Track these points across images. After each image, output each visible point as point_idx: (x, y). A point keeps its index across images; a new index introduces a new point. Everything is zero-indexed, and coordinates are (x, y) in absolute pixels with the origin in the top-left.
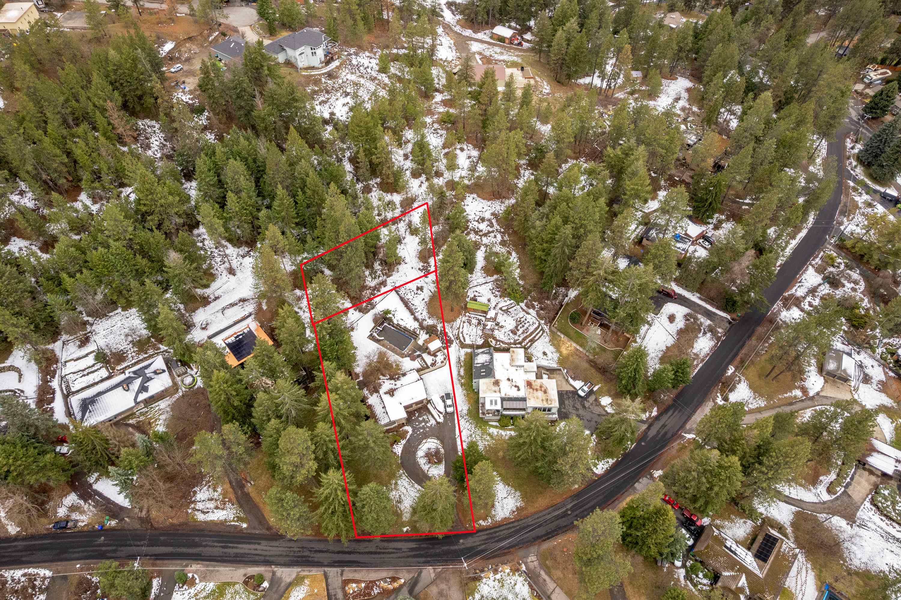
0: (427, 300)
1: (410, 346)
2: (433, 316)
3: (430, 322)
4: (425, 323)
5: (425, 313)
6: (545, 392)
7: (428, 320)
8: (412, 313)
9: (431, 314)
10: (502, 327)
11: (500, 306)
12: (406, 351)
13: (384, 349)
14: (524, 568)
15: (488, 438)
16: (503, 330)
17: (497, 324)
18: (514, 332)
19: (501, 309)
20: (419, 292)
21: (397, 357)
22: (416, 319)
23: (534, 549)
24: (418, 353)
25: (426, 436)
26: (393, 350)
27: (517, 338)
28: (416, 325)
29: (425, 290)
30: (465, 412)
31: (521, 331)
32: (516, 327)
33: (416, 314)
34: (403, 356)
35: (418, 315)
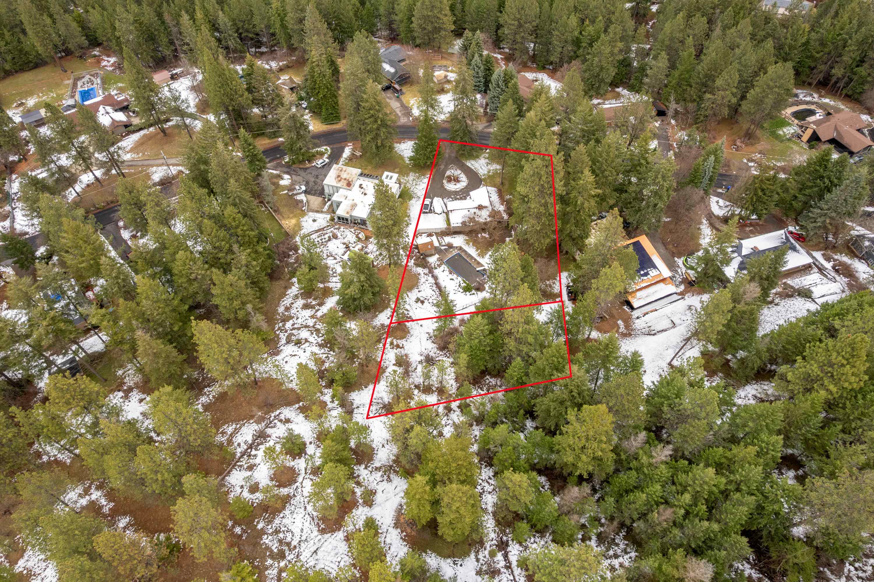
0: (416, 290)
1: (450, 256)
2: (415, 275)
3: (420, 270)
4: (426, 271)
5: (422, 279)
6: (339, 176)
7: (422, 273)
8: (437, 285)
9: (416, 278)
10: (344, 244)
11: (335, 261)
12: (455, 252)
13: (478, 259)
14: (411, 119)
15: (402, 180)
16: (345, 241)
17: (347, 247)
18: (335, 237)
19: (335, 259)
20: (422, 299)
21: (466, 248)
22: (435, 278)
23: (399, 124)
24: (443, 248)
25: (456, 193)
26: (470, 256)
27: (335, 231)
28: (437, 272)
29: (414, 298)
30: (413, 201)
31: (326, 236)
32: (330, 240)
33: (433, 281)
34: (461, 248)
35: (431, 280)
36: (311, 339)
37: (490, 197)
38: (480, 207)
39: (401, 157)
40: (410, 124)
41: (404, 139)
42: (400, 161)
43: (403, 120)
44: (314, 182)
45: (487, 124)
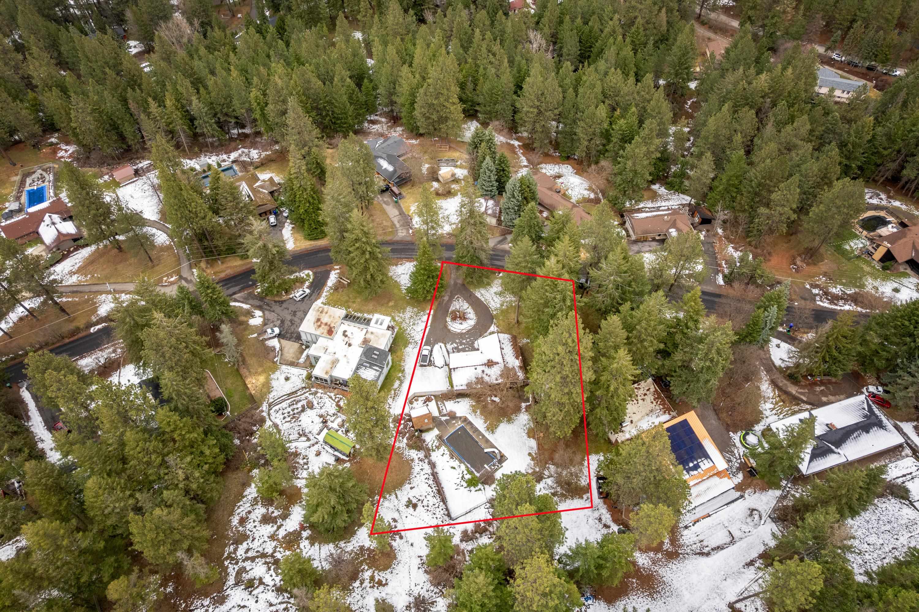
0: (407, 486)
1: (452, 431)
2: (407, 461)
3: (414, 454)
4: (421, 454)
5: (417, 469)
6: (318, 320)
7: (416, 458)
8: (435, 476)
9: (408, 465)
10: (321, 416)
11: (308, 444)
12: (459, 425)
13: (487, 435)
14: (411, 231)
15: (397, 318)
16: (322, 412)
17: (325, 422)
18: (310, 406)
19: (308, 440)
20: (414, 501)
21: (471, 418)
22: (433, 465)
23: (396, 238)
24: (443, 419)
25: (461, 335)
26: (476, 430)
27: (311, 397)
28: (435, 456)
29: (404, 500)
30: (410, 346)
31: (299, 405)
32: (303, 410)
33: (429, 471)
34: (465, 420)
35: (427, 469)
36: (267, 580)
37: (502, 349)
38: (490, 364)
39: (397, 285)
40: (409, 239)
41: (401, 259)
42: (396, 291)
43: (402, 234)
44: (291, 321)
45: (500, 238)
